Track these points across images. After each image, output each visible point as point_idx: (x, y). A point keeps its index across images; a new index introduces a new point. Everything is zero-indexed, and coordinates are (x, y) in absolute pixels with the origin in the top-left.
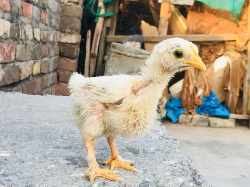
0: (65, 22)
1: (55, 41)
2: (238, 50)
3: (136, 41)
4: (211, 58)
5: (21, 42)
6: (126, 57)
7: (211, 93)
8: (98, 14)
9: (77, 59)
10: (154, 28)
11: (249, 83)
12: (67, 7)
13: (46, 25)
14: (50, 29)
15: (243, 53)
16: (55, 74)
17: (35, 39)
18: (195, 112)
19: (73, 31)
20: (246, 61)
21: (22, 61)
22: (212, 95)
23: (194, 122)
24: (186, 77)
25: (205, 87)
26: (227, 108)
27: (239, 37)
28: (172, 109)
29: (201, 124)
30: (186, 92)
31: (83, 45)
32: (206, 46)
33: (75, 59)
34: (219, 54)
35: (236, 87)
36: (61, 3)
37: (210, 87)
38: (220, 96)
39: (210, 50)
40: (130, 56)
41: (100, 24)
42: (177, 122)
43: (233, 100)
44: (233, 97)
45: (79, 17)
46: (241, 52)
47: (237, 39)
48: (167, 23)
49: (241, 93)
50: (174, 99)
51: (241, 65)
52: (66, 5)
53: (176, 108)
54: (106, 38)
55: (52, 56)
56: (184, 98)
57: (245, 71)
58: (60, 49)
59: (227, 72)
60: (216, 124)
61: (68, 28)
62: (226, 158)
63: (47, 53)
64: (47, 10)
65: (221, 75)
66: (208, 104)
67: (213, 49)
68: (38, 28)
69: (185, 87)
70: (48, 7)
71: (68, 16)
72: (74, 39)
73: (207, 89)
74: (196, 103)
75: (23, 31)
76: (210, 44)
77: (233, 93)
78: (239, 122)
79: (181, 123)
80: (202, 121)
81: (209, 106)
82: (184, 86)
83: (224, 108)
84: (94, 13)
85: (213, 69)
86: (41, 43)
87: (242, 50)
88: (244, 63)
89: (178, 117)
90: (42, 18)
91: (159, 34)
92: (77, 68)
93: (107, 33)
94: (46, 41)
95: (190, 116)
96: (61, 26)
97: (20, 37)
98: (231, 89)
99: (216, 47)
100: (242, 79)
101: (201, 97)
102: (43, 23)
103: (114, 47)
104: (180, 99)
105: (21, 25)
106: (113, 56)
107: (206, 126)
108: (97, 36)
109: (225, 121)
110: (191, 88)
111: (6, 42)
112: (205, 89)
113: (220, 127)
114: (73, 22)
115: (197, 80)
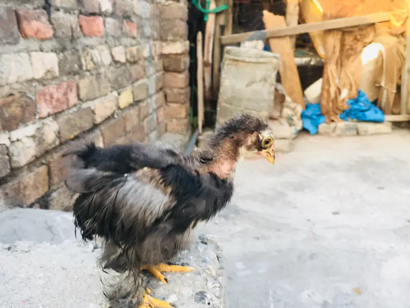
0: (166, 27)
1: (154, 55)
2: (394, 32)
3: (258, 40)
4: (356, 48)
5: (88, 74)
6: (244, 64)
7: (359, 92)
8: (207, 11)
9: (187, 72)
10: (280, 18)
11: (409, 74)
12: (165, 7)
13: (134, 38)
14: (142, 41)
15: (400, 37)
16: (161, 94)
17: (116, 62)
18: (339, 119)
19: (176, 38)
20: (405, 46)
21: (95, 99)
22: (361, 94)
23: (338, 132)
24: (325, 76)
25: (351, 86)
26: (381, 108)
27: (394, 15)
28: (310, 118)
29: (348, 133)
30: (325, 95)
31: (192, 52)
32: (350, 32)
33: (184, 73)
34: (367, 40)
35: (392, 82)
36: (158, 3)
37: (357, 85)
38: (371, 94)
39: (356, 36)
40: (249, 62)
41: (211, 23)
42: (317, 133)
43: (388, 99)
44: (388, 95)
45: (181, 19)
46: (397, 36)
47: (392, 18)
48: (297, 8)
49: (399, 88)
50: (312, 105)
51: (398, 53)
52: (164, 5)
53: (314, 117)
54: (220, 40)
55: (152, 75)
56: (324, 102)
57: (403, 59)
58: (163, 62)
59: (380, 63)
60: (366, 132)
61: (170, 34)
62: (382, 188)
63: (142, 73)
64: (133, 19)
65: (371, 68)
66: (356, 107)
67: (360, 35)
68: (121, 45)
69: (325, 89)
70: (134, 14)
71: (168, 20)
72: (179, 47)
73: (354, 89)
74: (340, 108)
75: (89, 58)
76: (356, 29)
77: (388, 90)
78: (397, 125)
79: (321, 134)
80: (349, 129)
81: (356, 110)
82: (323, 89)
83: (377, 109)
84: (203, 10)
85: (360, 62)
86: (128, 65)
87: (400, 32)
88: (401, 48)
89: (317, 127)
90: (124, 30)
91: (287, 25)
92: (188, 82)
93: (222, 33)
94: (136, 59)
95: (333, 125)
96: (161, 34)
97: (84, 68)
98: (385, 85)
99: (364, 33)
100: (400, 70)
101: (347, 100)
102: (127, 37)
103: (228, 52)
104: (319, 104)
105: (84, 50)
106: (228, 64)
107: (353, 135)
108: (209, 38)
109: (379, 126)
110: (333, 90)
111: (54, 82)
112: (351, 89)
113: (372, 134)
114: (176, 26)
115: (340, 78)
